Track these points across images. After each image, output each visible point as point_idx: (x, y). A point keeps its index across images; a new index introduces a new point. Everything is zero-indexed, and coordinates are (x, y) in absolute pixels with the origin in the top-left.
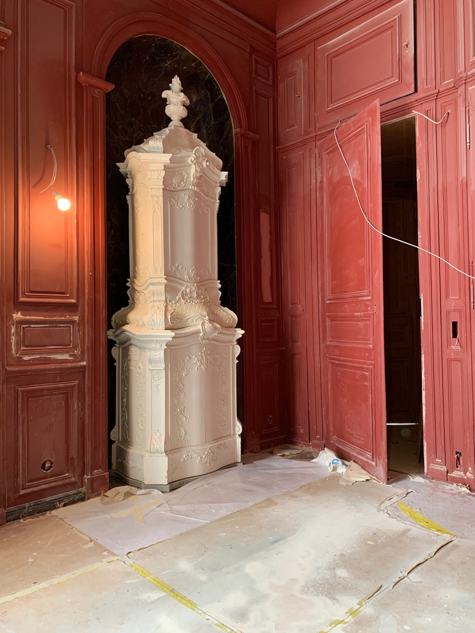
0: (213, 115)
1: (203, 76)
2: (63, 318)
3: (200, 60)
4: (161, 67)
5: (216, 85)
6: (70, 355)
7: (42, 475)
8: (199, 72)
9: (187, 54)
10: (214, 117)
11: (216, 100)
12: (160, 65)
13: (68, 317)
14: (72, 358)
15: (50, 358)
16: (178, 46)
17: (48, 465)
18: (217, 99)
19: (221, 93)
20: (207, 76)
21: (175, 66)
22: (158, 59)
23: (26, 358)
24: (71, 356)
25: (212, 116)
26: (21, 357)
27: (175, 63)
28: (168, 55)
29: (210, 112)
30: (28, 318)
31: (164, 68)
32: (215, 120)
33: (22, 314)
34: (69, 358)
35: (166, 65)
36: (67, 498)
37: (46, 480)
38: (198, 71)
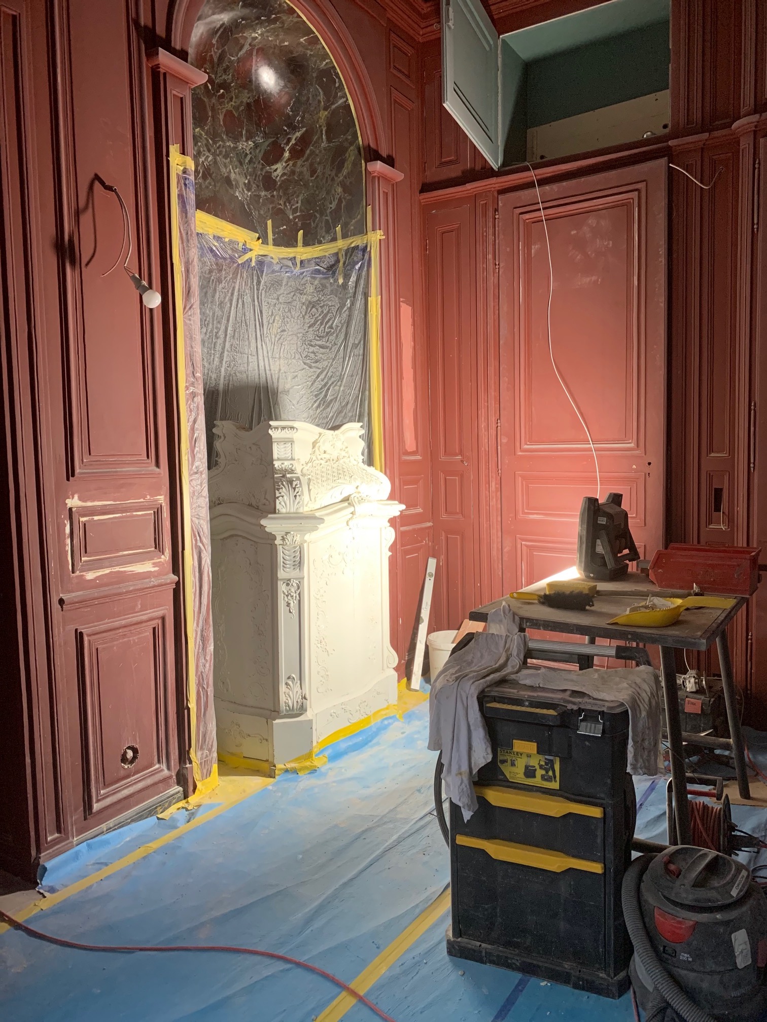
1: (316, 61)
2: (142, 500)
3: (317, 33)
4: (245, 37)
5: (337, 80)
6: (154, 564)
7: (122, 773)
8: (310, 55)
11: (333, 107)
13: (148, 497)
14: (157, 569)
15: (125, 572)
17: (130, 754)
19: (345, 96)
20: (324, 63)
21: (270, 39)
23: (90, 576)
25: (324, 132)
26: (83, 576)
27: (269, 34)
28: (262, 18)
29: (320, 126)
30: (89, 504)
31: (249, 41)
32: (329, 140)
33: (80, 499)
34: (153, 569)
35: (254, 35)
36: (160, 805)
37: (129, 780)
38: (309, 52)
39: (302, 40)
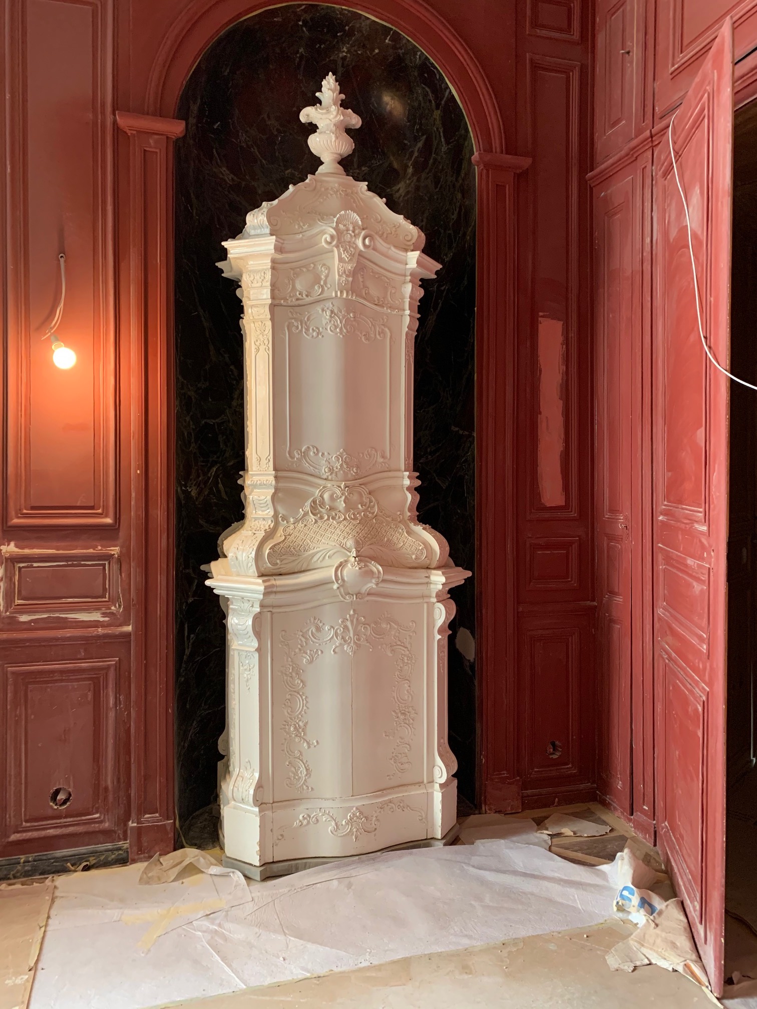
0: (444, 132)
1: (411, 59)
2: (91, 551)
3: (394, 28)
4: (333, 60)
5: (436, 72)
6: (103, 613)
7: (50, 813)
8: (402, 53)
9: (368, 22)
10: (444, 136)
11: (443, 102)
12: (332, 58)
13: (100, 548)
14: (107, 619)
15: (66, 618)
16: (346, 12)
17: (61, 797)
18: (445, 99)
19: (448, 87)
20: (418, 57)
21: (359, 52)
22: (322, 47)
23: (24, 618)
24: (104, 615)
25: (442, 134)
26: (16, 617)
27: (356, 48)
28: (338, 34)
29: (437, 129)
30: (27, 551)
31: (340, 63)
32: (448, 143)
33: (16, 546)
34: (102, 619)
35: (341, 55)
36: (94, 856)
37: (58, 821)
38: (400, 51)
39: (387, 41)
